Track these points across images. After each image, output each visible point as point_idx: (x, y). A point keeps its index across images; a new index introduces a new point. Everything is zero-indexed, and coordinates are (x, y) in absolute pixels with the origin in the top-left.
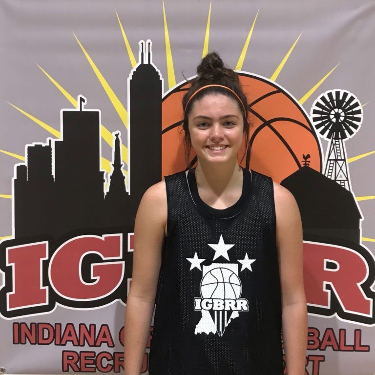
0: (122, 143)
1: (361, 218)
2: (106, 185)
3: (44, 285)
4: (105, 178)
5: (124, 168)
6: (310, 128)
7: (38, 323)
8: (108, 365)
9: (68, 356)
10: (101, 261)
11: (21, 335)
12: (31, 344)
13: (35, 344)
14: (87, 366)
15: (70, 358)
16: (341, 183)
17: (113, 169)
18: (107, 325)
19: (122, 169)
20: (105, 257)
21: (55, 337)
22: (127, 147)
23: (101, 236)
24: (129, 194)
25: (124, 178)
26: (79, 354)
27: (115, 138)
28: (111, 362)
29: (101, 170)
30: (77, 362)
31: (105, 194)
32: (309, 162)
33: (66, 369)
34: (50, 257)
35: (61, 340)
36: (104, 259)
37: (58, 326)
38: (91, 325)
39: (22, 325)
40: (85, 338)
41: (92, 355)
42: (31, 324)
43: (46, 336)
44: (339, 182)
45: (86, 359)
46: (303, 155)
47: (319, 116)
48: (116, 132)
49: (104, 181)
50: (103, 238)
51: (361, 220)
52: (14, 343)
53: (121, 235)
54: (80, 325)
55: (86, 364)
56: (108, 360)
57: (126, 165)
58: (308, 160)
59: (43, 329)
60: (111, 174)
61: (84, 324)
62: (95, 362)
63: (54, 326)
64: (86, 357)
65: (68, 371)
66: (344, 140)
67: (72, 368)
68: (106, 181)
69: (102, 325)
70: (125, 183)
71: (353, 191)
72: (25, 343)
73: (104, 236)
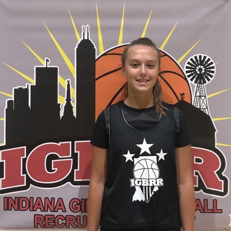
0: (71, 86)
1: (216, 131)
2: (62, 112)
3: (23, 174)
4: (61, 108)
5: (72, 102)
6: (184, 77)
7: (20, 197)
8: (62, 223)
9: (38, 218)
10: (58, 158)
11: (9, 205)
12: (15, 210)
13: (17, 210)
14: (49, 224)
15: (39, 219)
16: (203, 110)
17: (66, 102)
18: (62, 198)
19: (71, 102)
20: (60, 156)
21: (29, 206)
22: (74, 89)
23: (59, 143)
24: (76, 117)
25: (73, 107)
26: (44, 216)
27: (67, 83)
28: (64, 222)
29: (58, 103)
30: (43, 221)
31: (61, 117)
32: (184, 97)
33: (36, 226)
34: (27, 156)
35: (33, 208)
36: (60, 157)
37: (32, 199)
38: (52, 198)
39: (9, 198)
40: (48, 206)
41: (53, 217)
42: (15, 198)
43: (24, 206)
44: (202, 110)
45: (48, 220)
46: (181, 93)
47: (190, 70)
48: (68, 80)
49: (60, 109)
50: (59, 144)
51: (216, 133)
52: (4, 210)
53: (70, 142)
54: (45, 198)
55: (48, 223)
56: (62, 220)
57: (74, 100)
58: (183, 96)
59: (23, 201)
60: (64, 105)
61: (48, 198)
62: (54, 222)
63: (29, 199)
64: (48, 218)
65: (37, 227)
66: (204, 84)
67: (40, 225)
68: (61, 109)
69: (59, 198)
70: (73, 111)
71: (211, 115)
72: (11, 210)
73: (60, 143)
